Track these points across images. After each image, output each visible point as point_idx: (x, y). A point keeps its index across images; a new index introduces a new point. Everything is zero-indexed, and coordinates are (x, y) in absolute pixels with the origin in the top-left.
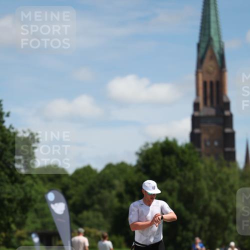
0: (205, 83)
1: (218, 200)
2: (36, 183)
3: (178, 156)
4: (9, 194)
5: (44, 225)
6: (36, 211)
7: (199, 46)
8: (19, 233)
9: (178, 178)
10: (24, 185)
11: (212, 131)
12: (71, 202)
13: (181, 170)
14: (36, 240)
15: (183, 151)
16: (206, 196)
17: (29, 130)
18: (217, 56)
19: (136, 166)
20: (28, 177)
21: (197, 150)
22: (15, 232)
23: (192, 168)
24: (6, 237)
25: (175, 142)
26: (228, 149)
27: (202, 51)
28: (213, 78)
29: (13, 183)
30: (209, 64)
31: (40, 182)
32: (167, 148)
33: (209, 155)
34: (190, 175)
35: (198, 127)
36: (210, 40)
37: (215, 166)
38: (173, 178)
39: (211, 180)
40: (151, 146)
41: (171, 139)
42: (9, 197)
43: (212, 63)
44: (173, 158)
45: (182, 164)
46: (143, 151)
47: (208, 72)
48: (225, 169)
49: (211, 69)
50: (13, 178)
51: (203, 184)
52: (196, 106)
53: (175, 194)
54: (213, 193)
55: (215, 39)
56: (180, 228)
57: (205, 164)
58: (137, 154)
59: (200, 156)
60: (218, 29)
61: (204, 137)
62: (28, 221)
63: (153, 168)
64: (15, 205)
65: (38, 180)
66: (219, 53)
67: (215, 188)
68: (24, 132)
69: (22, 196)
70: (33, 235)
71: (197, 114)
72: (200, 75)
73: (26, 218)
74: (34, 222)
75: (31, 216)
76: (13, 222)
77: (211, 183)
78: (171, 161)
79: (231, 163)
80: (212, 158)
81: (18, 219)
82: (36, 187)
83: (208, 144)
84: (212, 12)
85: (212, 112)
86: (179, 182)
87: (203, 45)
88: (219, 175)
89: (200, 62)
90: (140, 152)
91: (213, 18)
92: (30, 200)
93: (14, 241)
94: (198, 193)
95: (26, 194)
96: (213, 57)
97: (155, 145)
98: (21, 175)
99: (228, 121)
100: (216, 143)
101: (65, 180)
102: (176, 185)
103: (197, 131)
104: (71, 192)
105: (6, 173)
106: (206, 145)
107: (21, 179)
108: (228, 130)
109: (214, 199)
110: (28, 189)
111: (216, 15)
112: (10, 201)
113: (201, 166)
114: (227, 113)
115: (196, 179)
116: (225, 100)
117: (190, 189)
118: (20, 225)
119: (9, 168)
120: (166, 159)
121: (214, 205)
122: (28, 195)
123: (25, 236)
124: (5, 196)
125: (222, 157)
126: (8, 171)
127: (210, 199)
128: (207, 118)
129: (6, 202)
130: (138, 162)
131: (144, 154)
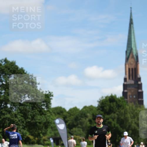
0: (129, 69)
1: (135, 123)
2: (52, 115)
3: (117, 103)
4: (39, 120)
5: (55, 134)
6: (52, 128)
7: (126, 52)
8: (44, 138)
9: (117, 113)
10: (46, 116)
11: (132, 91)
12: (67, 124)
13: (118, 109)
14: (52, 141)
15: (119, 100)
16: (130, 121)
17: (48, 91)
18: (135, 57)
19: (97, 107)
20: (48, 112)
21: (126, 100)
22: (42, 137)
23: (123, 108)
24: (38, 140)
25: (115, 96)
26: (140, 99)
27: (128, 54)
28: (133, 66)
29: (41, 115)
30: (131, 60)
31: (53, 115)
32: (112, 99)
33: (131, 102)
34: (123, 111)
35: (126, 89)
36: (131, 49)
37: (134, 107)
38: (115, 113)
39: (132, 114)
40: (104, 98)
41: (113, 95)
42: (39, 121)
43: (133, 60)
44: (115, 103)
45: (119, 106)
46: (101, 100)
47: (131, 64)
48: (139, 109)
49: (132, 63)
50: (41, 113)
51: (128, 115)
52: (125, 80)
53: (116, 120)
54: (133, 120)
55: (134, 49)
56: (118, 136)
57: (129, 106)
58: (98, 101)
59: (127, 102)
60: (135, 44)
61: (129, 94)
62: (48, 132)
63: (105, 108)
64: (42, 125)
65: (52, 113)
66: (136, 55)
67: (134, 117)
68: (46, 92)
69: (45, 121)
70: (51, 139)
71: (125, 83)
72: (127, 66)
73: (47, 131)
74: (50, 133)
75: (49, 130)
76: (41, 133)
77: (132, 115)
78: (114, 105)
79: (141, 106)
80: (133, 103)
81: (43, 131)
82: (51, 117)
83: (131, 97)
84: (132, 37)
85: (132, 82)
86: (117, 114)
87: (128, 52)
88: (136, 111)
89: (127, 59)
90: (99, 101)
91: (133, 40)
92: (49, 123)
93: (42, 141)
94: (126, 119)
95: (47, 120)
96: (133, 57)
97: (106, 97)
98: (45, 111)
99: (140, 86)
100: (134, 97)
101: (65, 114)
102: (116, 116)
103: (126, 91)
104: (67, 119)
105: (38, 111)
106: (130, 97)
107: (45, 113)
108: (140, 91)
109: (133, 122)
110: (48, 118)
111: (134, 38)
112: (40, 123)
113: (128, 107)
114: (139, 83)
115: (125, 113)
116: (138, 77)
117: (122, 118)
118: (44, 134)
119: (39, 108)
120: (111, 104)
121: (134, 125)
122: (48, 120)
123: (47, 139)
124: (38, 121)
125: (137, 103)
126: (39, 109)
127: (132, 122)
128: (130, 85)
129: (38, 124)
130: (98, 105)
131: (101, 102)
